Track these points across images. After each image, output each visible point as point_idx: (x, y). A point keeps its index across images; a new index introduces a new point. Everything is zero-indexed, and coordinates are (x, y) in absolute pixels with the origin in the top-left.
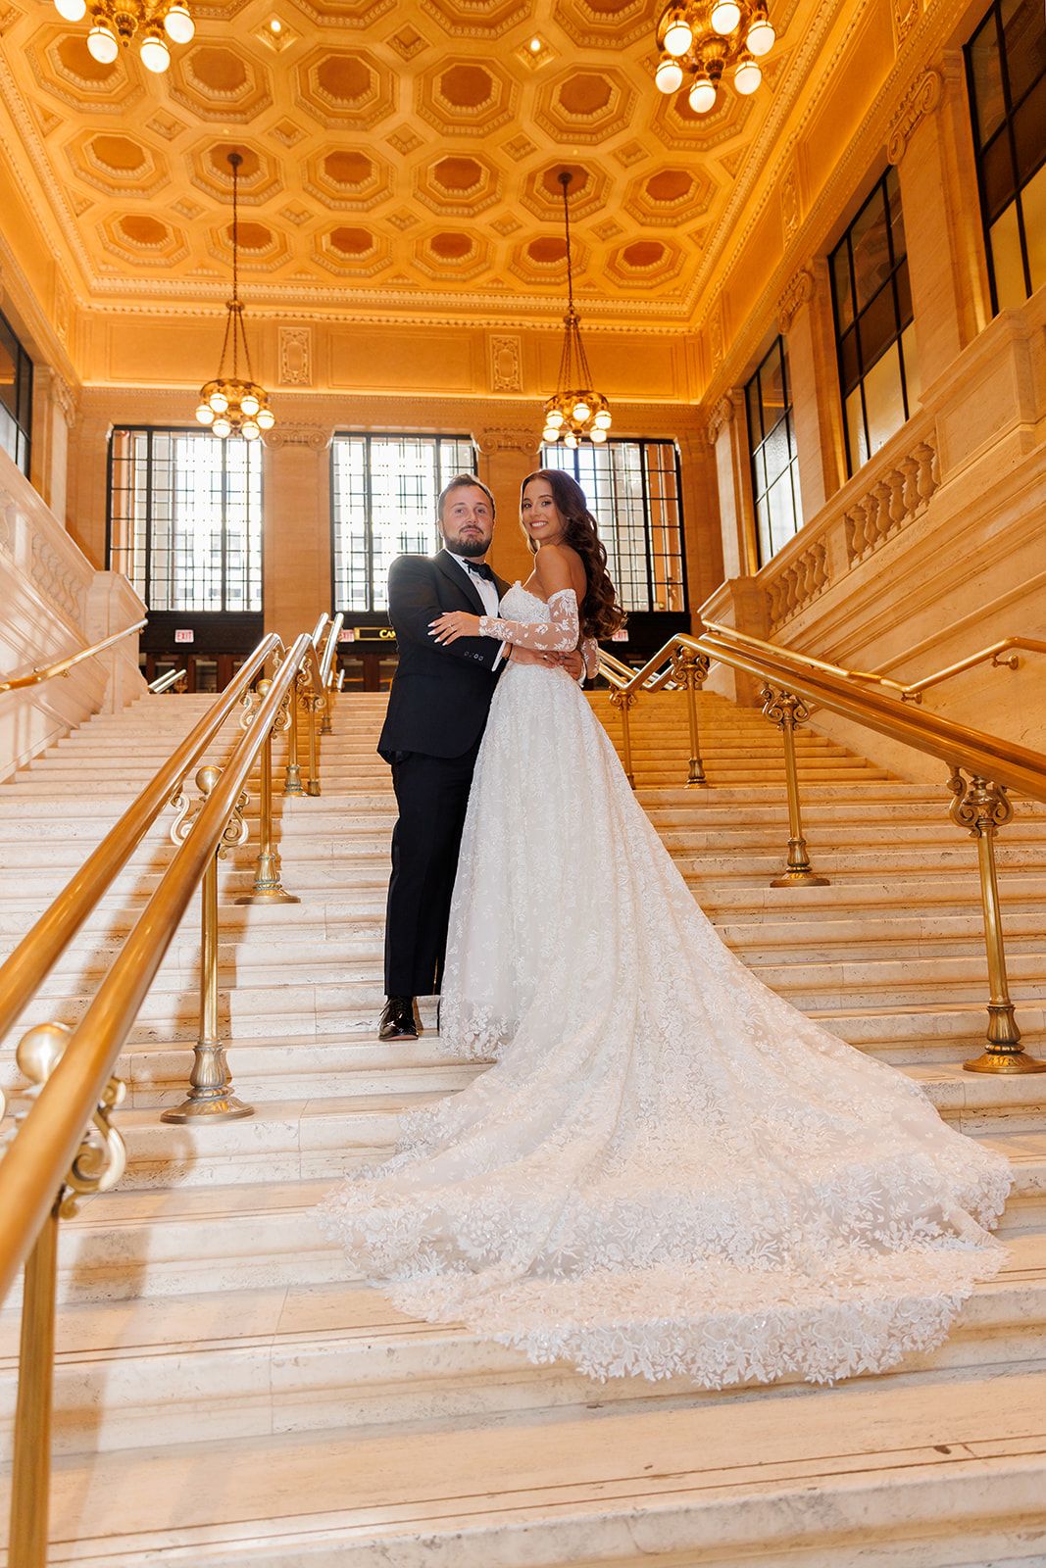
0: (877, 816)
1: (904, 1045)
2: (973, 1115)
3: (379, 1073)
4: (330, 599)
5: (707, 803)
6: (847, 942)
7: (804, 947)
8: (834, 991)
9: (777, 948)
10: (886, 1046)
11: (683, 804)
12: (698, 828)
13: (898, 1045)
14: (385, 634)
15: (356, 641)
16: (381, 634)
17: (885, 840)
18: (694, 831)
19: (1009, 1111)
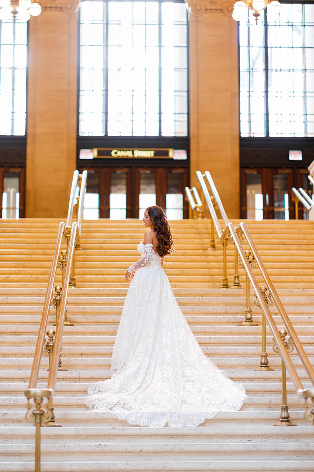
0: (303, 302)
1: (244, 367)
2: (249, 380)
3: (99, 367)
4: (75, 126)
5: (238, 295)
6: (251, 343)
7: (236, 344)
8: (235, 355)
9: (227, 344)
10: (239, 367)
11: (228, 295)
12: (229, 305)
13: (242, 367)
14: (116, 153)
15: (94, 159)
16: (113, 153)
17: (296, 312)
18: (227, 306)
19: (258, 380)
